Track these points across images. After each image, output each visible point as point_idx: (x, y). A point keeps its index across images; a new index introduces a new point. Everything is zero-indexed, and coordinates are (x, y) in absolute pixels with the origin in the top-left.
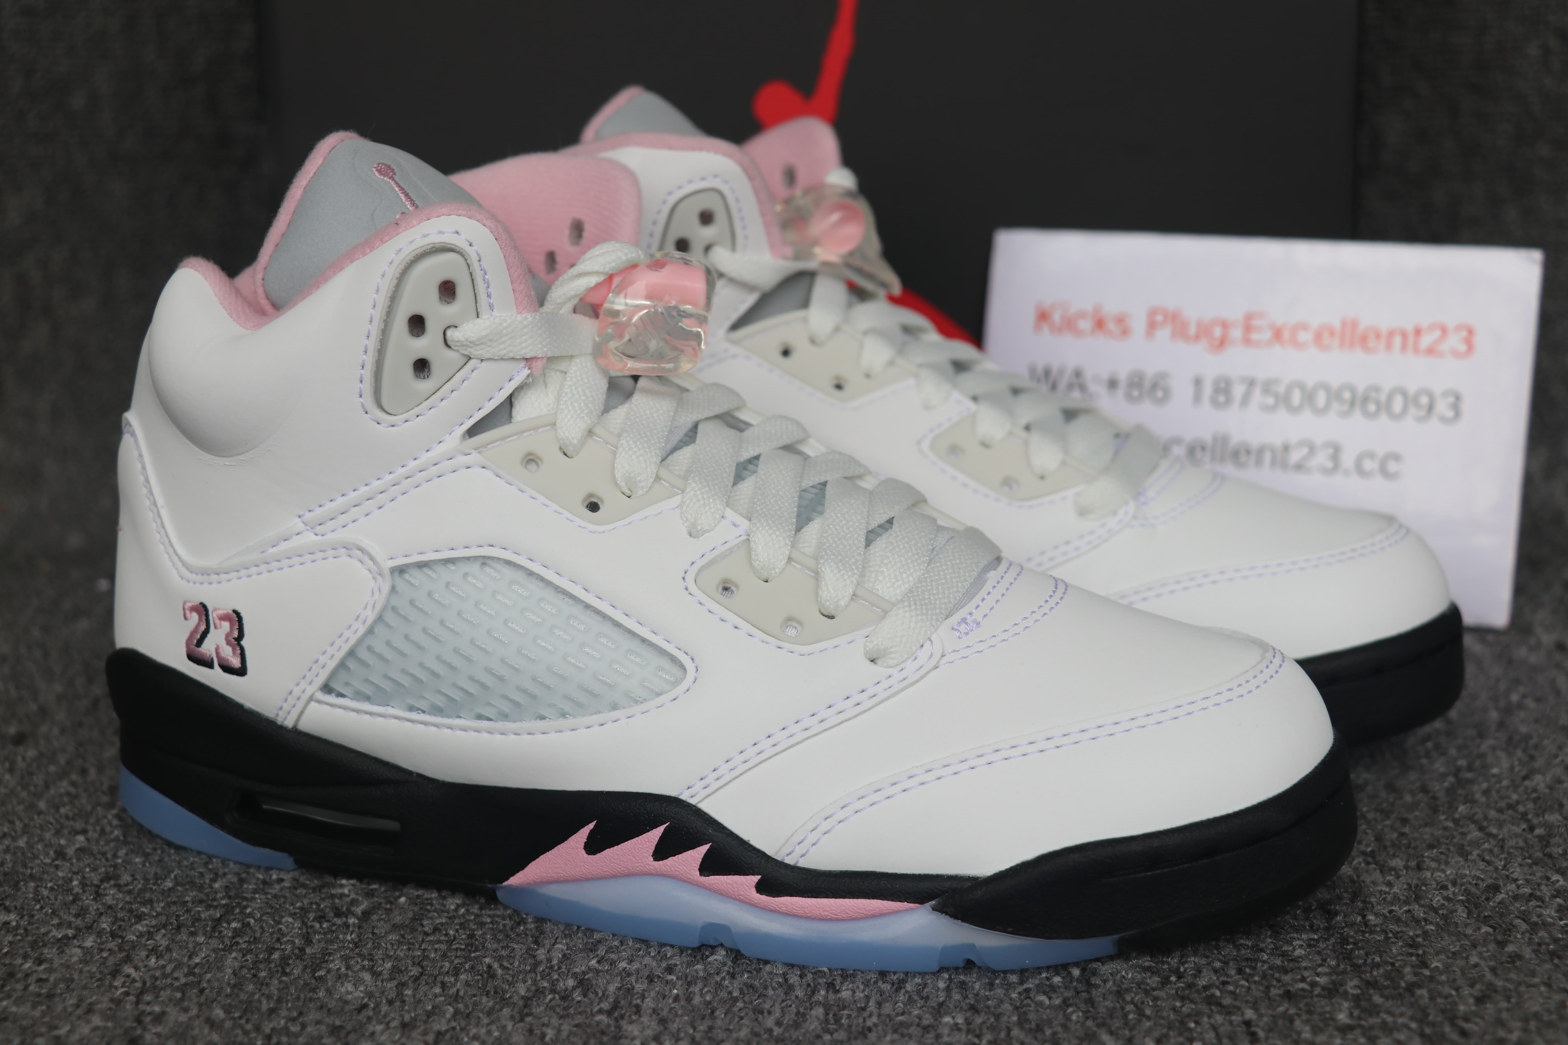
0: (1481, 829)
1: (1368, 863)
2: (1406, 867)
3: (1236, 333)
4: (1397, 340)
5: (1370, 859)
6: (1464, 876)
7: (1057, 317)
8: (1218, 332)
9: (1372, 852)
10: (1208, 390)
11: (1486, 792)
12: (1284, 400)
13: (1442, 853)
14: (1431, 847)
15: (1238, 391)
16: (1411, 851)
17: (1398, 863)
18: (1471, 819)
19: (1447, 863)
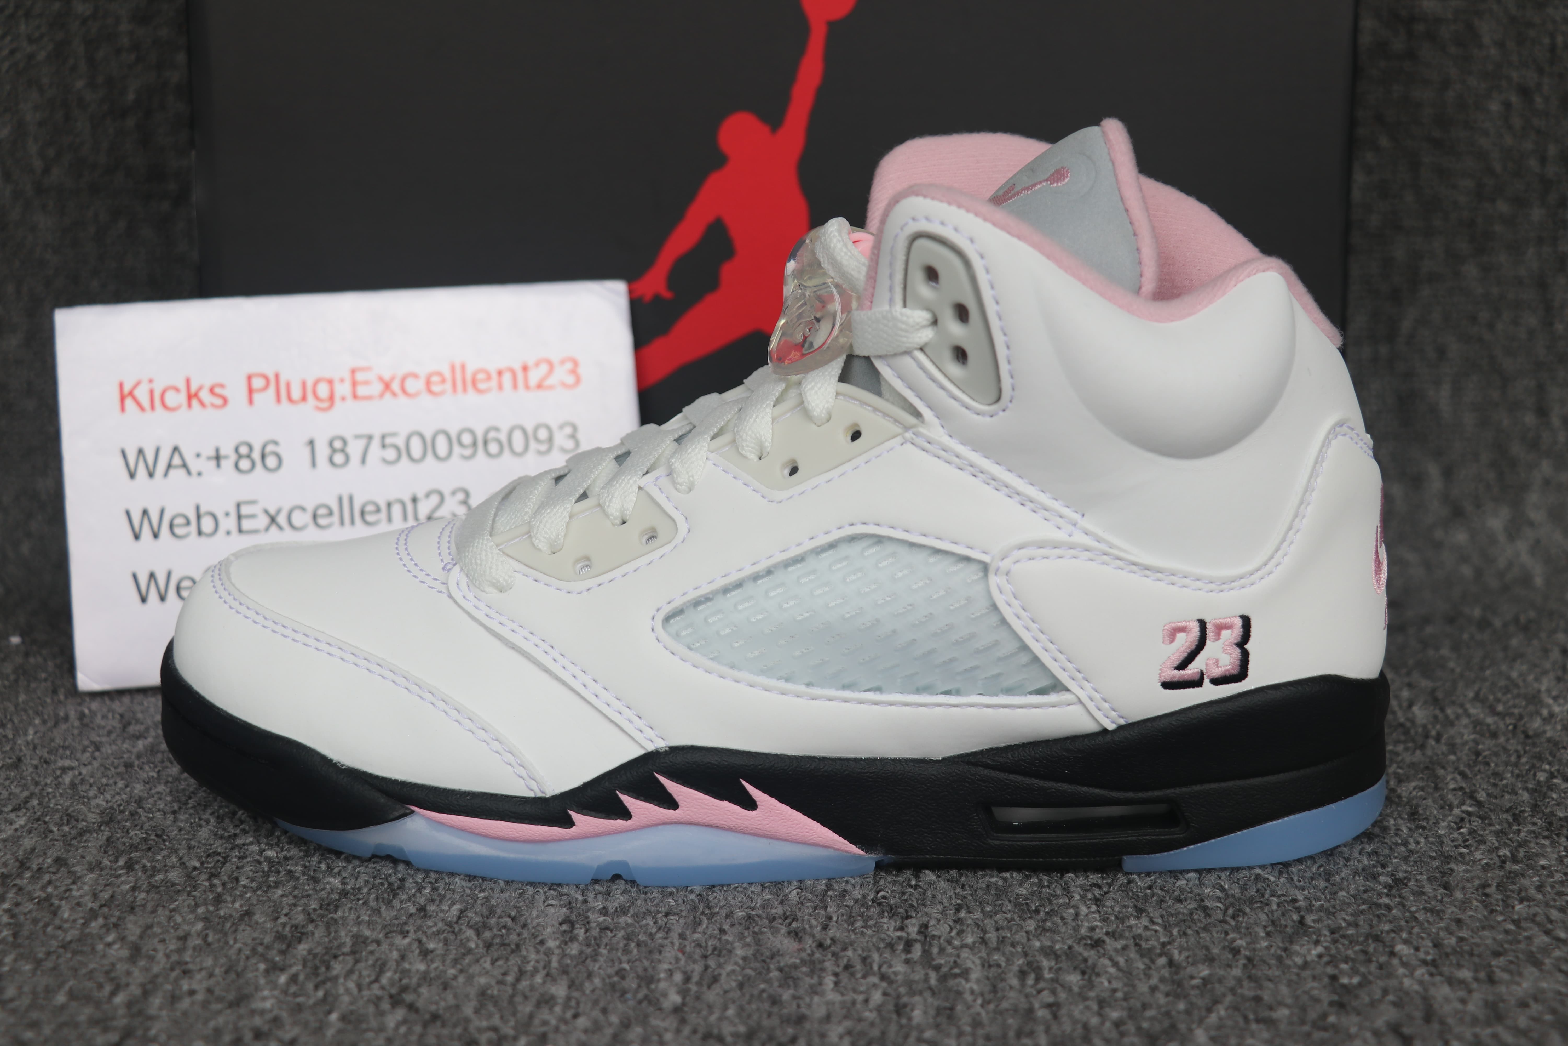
0: (1547, 933)
1: (1432, 975)
2: (1476, 979)
3: (343, 389)
4: (507, 378)
5: (1433, 970)
6: (1543, 991)
7: (142, 394)
8: (323, 390)
9: (1434, 961)
10: (323, 452)
11: (1540, 888)
12: (404, 452)
13: (1511, 962)
14: (1497, 954)
15: (355, 448)
16: (1476, 960)
17: (1465, 974)
18: (1532, 919)
19: (1520, 974)
